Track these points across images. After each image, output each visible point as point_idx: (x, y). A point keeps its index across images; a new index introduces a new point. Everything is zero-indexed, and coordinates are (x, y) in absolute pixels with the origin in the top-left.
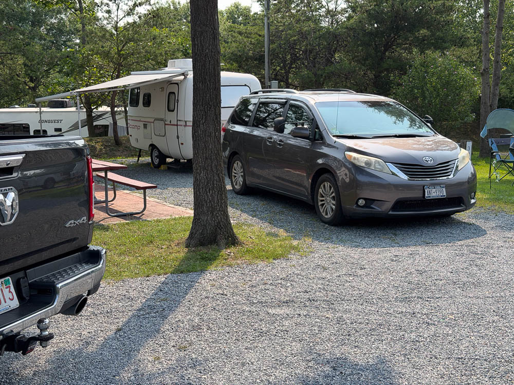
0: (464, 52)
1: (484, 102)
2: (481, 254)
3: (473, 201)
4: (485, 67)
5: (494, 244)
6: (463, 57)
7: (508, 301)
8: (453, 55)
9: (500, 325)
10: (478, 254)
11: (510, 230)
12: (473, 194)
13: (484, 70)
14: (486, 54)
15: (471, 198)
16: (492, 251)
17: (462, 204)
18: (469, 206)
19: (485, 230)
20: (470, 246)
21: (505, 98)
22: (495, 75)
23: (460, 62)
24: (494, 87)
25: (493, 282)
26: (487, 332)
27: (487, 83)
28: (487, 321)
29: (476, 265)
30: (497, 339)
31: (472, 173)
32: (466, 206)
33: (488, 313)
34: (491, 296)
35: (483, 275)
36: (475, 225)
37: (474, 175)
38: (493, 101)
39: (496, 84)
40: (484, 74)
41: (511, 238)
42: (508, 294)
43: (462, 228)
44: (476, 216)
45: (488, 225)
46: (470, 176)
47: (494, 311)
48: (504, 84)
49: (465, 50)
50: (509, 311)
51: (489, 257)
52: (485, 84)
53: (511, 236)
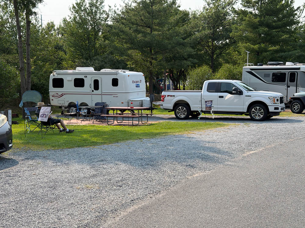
0: (10, 57)
1: (22, 86)
2: (13, 176)
3: (10, 145)
4: (21, 66)
5: (22, 169)
6: (10, 60)
7: (23, 202)
8: (4, 58)
9: (15, 217)
10: (11, 176)
11: (33, 160)
12: (10, 141)
13: (21, 68)
14: (21, 59)
15: (10, 144)
16: (19, 174)
17: (3, 148)
18: (8, 148)
19: (18, 162)
20: (7, 172)
21: (37, 84)
22: (28, 71)
23: (7, 63)
24: (28, 78)
25: (17, 192)
26: (7, 223)
27: (24, 76)
28: (9, 216)
29: (8, 184)
30: (12, 226)
31: (9, 129)
32: (6, 148)
33: (10, 211)
34: (14, 201)
35: (11, 189)
36: (12, 159)
37: (10, 130)
38: (28, 86)
39: (29, 77)
40: (21, 70)
41: (32, 165)
42: (24, 197)
43: (4, 162)
44: (14, 154)
45: (20, 158)
46: (8, 130)
47: (13, 210)
48: (36, 76)
49: (11, 56)
50: (23, 208)
51: (17, 178)
52: (23, 76)
53: (32, 164)
